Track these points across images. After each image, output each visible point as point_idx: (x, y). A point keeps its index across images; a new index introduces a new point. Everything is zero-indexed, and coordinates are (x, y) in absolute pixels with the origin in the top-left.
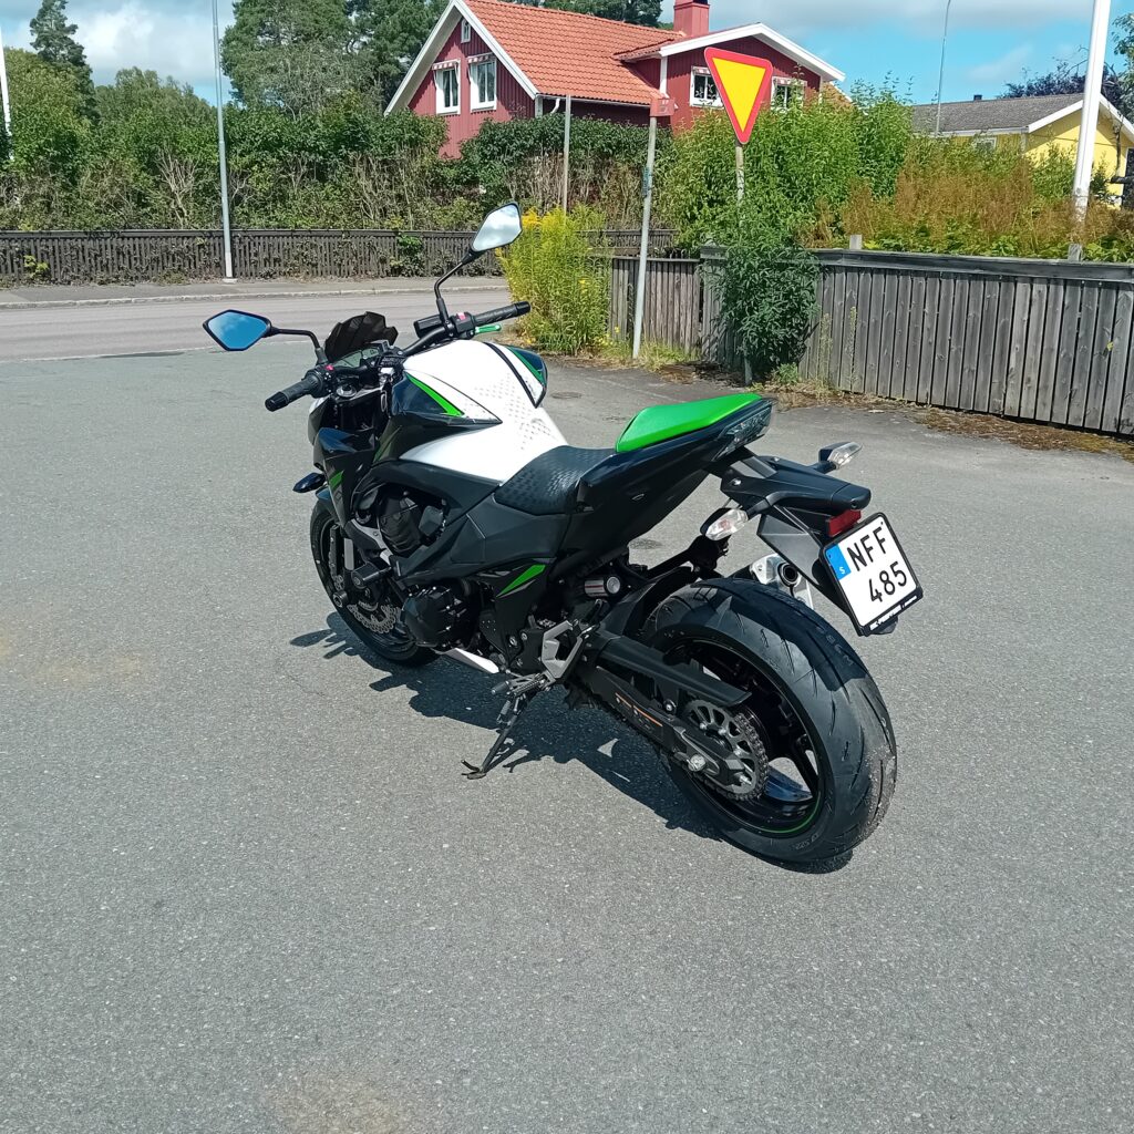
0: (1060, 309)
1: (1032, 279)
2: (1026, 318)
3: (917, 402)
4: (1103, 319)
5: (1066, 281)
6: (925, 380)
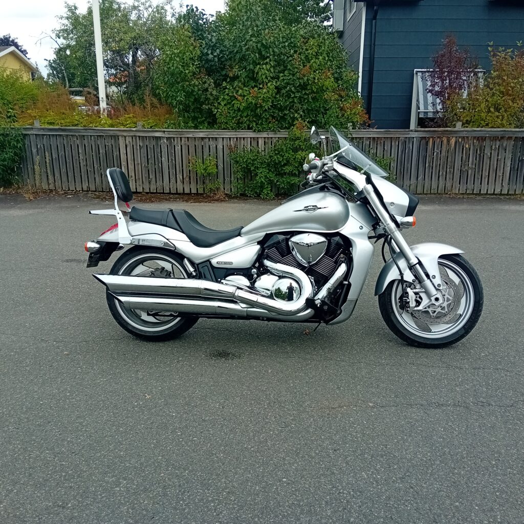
0: (138, 148)
1: (125, 137)
2: (125, 152)
3: (82, 190)
4: (157, 151)
5: (139, 137)
6: (85, 181)
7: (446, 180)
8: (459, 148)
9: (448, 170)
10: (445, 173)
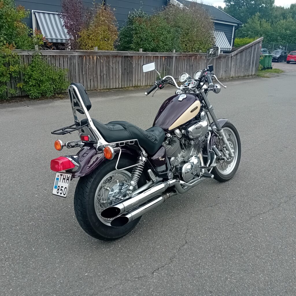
7: (94, 82)
8: (98, 62)
9: (94, 76)
10: (93, 78)
